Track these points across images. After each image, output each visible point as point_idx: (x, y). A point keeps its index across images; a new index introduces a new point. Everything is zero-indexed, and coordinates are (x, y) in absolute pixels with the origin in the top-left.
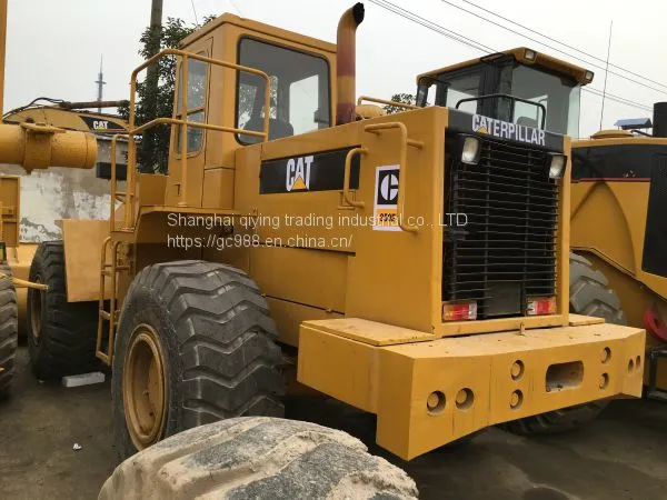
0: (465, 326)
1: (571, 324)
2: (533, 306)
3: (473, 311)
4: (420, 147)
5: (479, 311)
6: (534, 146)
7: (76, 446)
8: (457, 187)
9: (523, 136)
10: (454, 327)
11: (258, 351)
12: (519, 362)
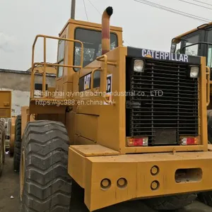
0: (139, 149)
1: (209, 150)
2: (185, 141)
3: (145, 141)
4: (115, 65)
5: (149, 141)
6: (181, 62)
7: (12, 197)
8: (133, 82)
9: (174, 58)
10: (133, 149)
11: (59, 159)
12: (156, 167)
